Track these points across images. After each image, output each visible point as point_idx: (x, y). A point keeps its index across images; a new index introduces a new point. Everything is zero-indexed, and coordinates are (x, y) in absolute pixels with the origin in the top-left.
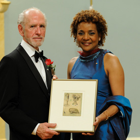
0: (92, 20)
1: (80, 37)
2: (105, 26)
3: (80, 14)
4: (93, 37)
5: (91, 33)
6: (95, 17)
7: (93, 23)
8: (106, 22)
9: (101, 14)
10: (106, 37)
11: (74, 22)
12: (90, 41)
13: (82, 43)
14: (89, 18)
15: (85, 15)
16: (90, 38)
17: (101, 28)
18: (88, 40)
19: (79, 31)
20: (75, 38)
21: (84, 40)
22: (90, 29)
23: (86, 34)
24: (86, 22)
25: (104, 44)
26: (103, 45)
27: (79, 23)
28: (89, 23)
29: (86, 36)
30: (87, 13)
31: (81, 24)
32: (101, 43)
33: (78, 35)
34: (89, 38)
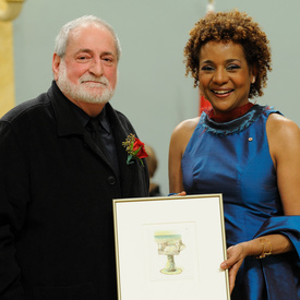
0: (232, 36)
1: (206, 77)
2: (266, 49)
3: (204, 23)
4: (237, 76)
5: (231, 66)
6: (240, 28)
7: (236, 42)
8: (268, 38)
9: (254, 21)
10: (268, 73)
11: (192, 41)
12: (229, 85)
13: (212, 91)
14: (225, 31)
15: (217, 25)
16: (231, 79)
17: (255, 52)
18: (225, 83)
19: (203, 62)
20: (197, 79)
21: (216, 83)
22: (229, 57)
23: (220, 68)
24: (219, 42)
25: (263, 90)
26: (260, 94)
27: (202, 43)
28: (226, 42)
29: (221, 75)
30: (220, 19)
31: (208, 46)
32: (256, 88)
33: (201, 71)
34: (226, 79)
